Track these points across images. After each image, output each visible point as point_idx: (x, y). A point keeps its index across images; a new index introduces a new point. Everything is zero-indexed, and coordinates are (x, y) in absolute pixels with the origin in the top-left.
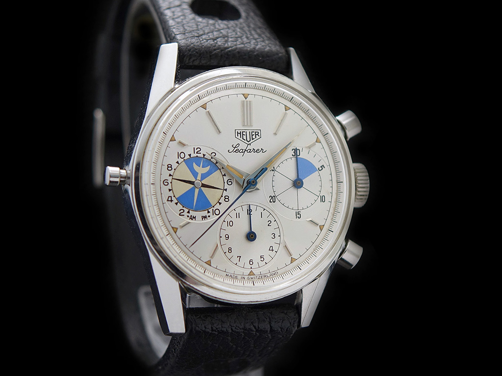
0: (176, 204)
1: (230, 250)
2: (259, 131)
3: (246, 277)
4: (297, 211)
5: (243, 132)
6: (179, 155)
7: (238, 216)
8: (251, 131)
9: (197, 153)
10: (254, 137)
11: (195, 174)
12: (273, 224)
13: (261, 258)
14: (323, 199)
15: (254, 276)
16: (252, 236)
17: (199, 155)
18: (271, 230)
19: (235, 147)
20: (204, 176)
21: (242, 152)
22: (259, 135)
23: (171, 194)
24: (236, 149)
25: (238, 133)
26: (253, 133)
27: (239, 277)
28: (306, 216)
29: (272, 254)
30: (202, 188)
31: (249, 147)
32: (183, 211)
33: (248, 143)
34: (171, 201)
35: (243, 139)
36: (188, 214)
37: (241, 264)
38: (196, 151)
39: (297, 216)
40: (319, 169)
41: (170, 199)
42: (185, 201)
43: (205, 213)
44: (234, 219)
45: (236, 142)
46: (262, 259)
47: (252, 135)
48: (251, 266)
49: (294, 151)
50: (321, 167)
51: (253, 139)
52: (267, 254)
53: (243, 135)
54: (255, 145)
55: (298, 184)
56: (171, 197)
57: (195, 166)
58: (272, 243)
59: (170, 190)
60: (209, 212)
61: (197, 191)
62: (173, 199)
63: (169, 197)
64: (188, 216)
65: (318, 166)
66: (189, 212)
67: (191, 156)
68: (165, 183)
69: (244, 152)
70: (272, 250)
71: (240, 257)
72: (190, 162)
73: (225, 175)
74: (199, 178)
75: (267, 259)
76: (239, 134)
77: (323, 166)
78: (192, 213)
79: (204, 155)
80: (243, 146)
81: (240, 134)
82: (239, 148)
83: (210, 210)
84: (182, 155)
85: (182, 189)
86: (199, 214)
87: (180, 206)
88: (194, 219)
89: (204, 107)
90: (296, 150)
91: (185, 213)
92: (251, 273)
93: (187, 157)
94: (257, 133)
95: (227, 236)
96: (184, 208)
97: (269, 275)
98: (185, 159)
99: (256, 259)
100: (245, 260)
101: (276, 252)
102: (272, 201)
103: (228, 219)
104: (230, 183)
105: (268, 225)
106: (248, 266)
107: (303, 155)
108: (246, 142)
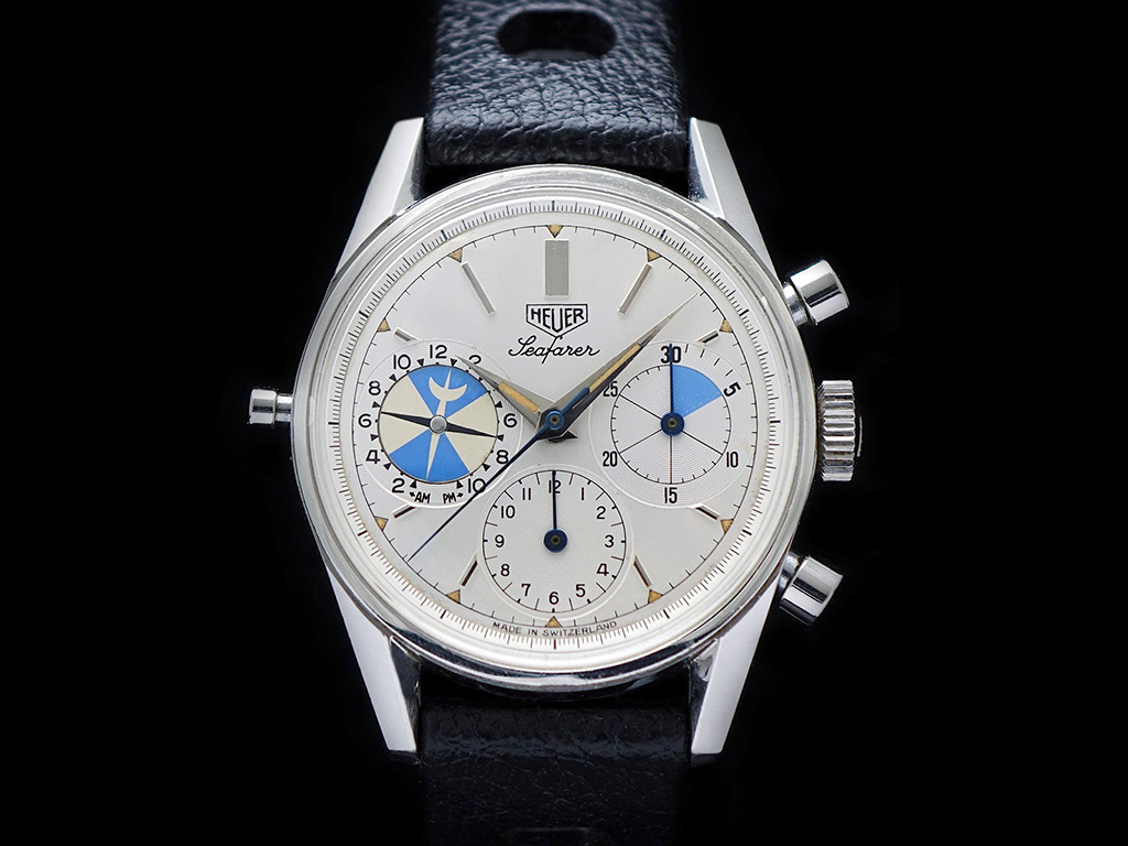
0: (387, 466)
1: (505, 569)
2: (584, 308)
3: (540, 631)
4: (669, 486)
5: (544, 310)
6: (397, 362)
7: (527, 494)
8: (564, 308)
9: (437, 357)
10: (570, 320)
11: (432, 403)
12: (610, 514)
13: (578, 589)
14: (732, 459)
15: (559, 629)
16: (556, 540)
17: (441, 361)
18: (605, 527)
19: (526, 344)
20: (453, 407)
21: (541, 354)
22: (584, 315)
23: (376, 445)
24: (527, 347)
25: (533, 312)
26: (569, 313)
27: (525, 630)
28: (689, 500)
29: (605, 581)
30: (447, 433)
31: (559, 343)
32: (401, 482)
34: (376, 460)
35: (544, 324)
36: (413, 490)
37: (529, 601)
38: (435, 353)
39: (669, 497)
40: (726, 390)
41: (372, 456)
42: (407, 461)
43: (451, 488)
44: (518, 502)
45: (527, 332)
46: (581, 592)
47: (567, 317)
48: (553, 606)
49: (665, 350)
50: (732, 387)
52: (592, 581)
53: (545, 315)
54: (572, 339)
55: (672, 425)
56: (376, 452)
57: (433, 385)
58: (606, 556)
59: (373, 437)
60: (459, 486)
61: (435, 438)
62: (381, 455)
63: (371, 452)
64: (412, 494)
65: (723, 384)
66: (414, 485)
67: (425, 364)
68: (364, 421)
69: (547, 354)
70: (606, 573)
71: (529, 585)
72: (421, 374)
73: (499, 405)
74: (441, 411)
75: (592, 592)
76: (536, 316)
77: (735, 386)
78: (422, 488)
79: (453, 362)
80: (544, 340)
81: (539, 313)
82: (535, 346)
83: (464, 482)
84: (404, 362)
85: (399, 434)
86: (436, 491)
87: (394, 472)
88: (426, 501)
89: (456, 256)
90: (671, 354)
91: (407, 488)
92: (554, 621)
93: (415, 365)
94: (577, 312)
95: (500, 539)
96: (404, 477)
97: (594, 628)
98: (410, 369)
99: (567, 592)
100: (540, 592)
101: (615, 577)
102: (608, 462)
103: (505, 502)
104: (512, 423)
105: (598, 517)
106: (546, 606)
107: (687, 360)
108: (551, 331)
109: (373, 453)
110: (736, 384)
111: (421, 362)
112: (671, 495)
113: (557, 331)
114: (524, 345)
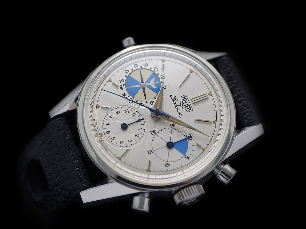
0: (126, 76)
1: (111, 117)
2: (192, 110)
3: (97, 132)
4: (152, 151)
5: (187, 100)
6: (155, 68)
7: (134, 115)
8: (189, 104)
9: (161, 78)
10: (187, 108)
11: (148, 81)
12: (138, 138)
13: (113, 138)
14: (167, 165)
15: (100, 137)
16: (124, 126)
17: (161, 79)
18: (134, 138)
19: (175, 99)
20: (150, 87)
21: (174, 104)
22: (190, 110)
24: (174, 99)
25: (185, 97)
26: (189, 106)
27: (96, 128)
28: (151, 157)
29: (119, 144)
30: (142, 88)
31: (179, 107)
32: (123, 81)
33: (181, 105)
34: (126, 73)
35: (182, 101)
36: (122, 85)
37: (105, 126)
38: (162, 76)
39: (149, 152)
40: (186, 156)
41: (127, 71)
42: (130, 81)
43: (127, 95)
44: (131, 113)
45: (179, 97)
46: (113, 139)
47: (187, 106)
48: (106, 133)
49: (190, 135)
50: (188, 157)
51: (185, 107)
52: (117, 140)
53: (185, 100)
54: (182, 110)
55: (170, 145)
56: (129, 72)
57: (153, 80)
58: (126, 141)
59: (132, 70)
60: (129, 96)
61: (139, 86)
63: (128, 70)
64: (121, 85)
65: (187, 154)
66: (124, 85)
67: (158, 75)
68: (136, 66)
69: (175, 105)
70: (121, 143)
71: (109, 125)
72: (155, 75)
73: (155, 98)
74: (147, 84)
75: (114, 142)
76: (184, 98)
78: (124, 87)
79: (162, 82)
80: (178, 103)
81: (185, 99)
82: (176, 101)
83: (130, 97)
84: (156, 70)
85: (136, 77)
86: (125, 91)
87: (125, 78)
88: (121, 89)
89: (191, 71)
90: (190, 138)
91: (122, 83)
92: (101, 135)
93: (157, 73)
94: (190, 108)
95: (118, 112)
96: (125, 81)
97: (104, 146)
98: (155, 72)
99: (111, 135)
100: (108, 128)
101: (121, 146)
102: (152, 132)
103: (129, 110)
104: (152, 103)
105: (135, 136)
106: (105, 131)
107: (189, 142)
108: (182, 104)
109: (128, 71)
110: (189, 158)
111: (158, 74)
112: (150, 152)
113: (182, 105)
114: (175, 98)
